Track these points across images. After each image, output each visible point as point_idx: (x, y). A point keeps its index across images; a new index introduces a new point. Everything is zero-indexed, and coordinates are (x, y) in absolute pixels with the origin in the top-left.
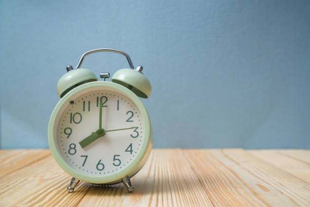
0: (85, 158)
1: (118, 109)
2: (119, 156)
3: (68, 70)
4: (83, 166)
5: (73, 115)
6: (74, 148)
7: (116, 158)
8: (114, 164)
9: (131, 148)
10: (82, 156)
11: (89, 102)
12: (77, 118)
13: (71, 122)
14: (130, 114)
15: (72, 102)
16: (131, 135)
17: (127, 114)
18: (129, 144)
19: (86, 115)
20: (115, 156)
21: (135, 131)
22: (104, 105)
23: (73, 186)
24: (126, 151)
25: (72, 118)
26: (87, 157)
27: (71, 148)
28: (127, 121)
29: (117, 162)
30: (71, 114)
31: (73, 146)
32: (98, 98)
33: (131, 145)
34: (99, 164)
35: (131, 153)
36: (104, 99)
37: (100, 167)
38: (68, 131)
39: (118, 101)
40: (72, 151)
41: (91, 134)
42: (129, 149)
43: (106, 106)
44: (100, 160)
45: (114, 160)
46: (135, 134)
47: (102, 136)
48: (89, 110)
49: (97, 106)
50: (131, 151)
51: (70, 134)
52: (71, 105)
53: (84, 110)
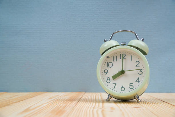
0: (115, 84)
1: (131, 60)
2: (132, 84)
3: (105, 41)
4: (114, 88)
5: (108, 63)
6: (109, 80)
7: (131, 85)
8: (130, 88)
9: (139, 80)
10: (113, 84)
11: (116, 57)
12: (110, 65)
13: (107, 67)
14: (138, 63)
15: (108, 57)
16: (139, 73)
17: (136, 62)
18: (138, 78)
19: (115, 63)
20: (130, 84)
21: (140, 71)
22: (124, 58)
23: (109, 99)
24: (136, 81)
25: (108, 65)
26: (116, 84)
27: (108, 80)
28: (136, 66)
29: (131, 87)
30: (107, 63)
31: (108, 79)
32: (121, 55)
33: (139, 78)
34: (122, 88)
35: (139, 82)
36: (124, 55)
37: (123, 89)
38: (106, 71)
39: (131, 56)
40: (108, 81)
41: (118, 72)
42: (138, 80)
43: (125, 59)
44: (123, 86)
45: (130, 86)
46: (141, 73)
47: (123, 74)
48: (116, 61)
49: (121, 59)
50: (139, 81)
51: (107, 73)
52: (107, 59)
53: (114, 61)
